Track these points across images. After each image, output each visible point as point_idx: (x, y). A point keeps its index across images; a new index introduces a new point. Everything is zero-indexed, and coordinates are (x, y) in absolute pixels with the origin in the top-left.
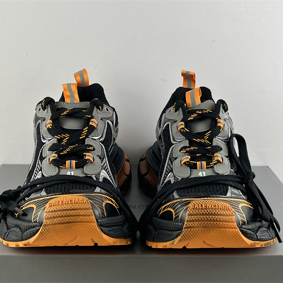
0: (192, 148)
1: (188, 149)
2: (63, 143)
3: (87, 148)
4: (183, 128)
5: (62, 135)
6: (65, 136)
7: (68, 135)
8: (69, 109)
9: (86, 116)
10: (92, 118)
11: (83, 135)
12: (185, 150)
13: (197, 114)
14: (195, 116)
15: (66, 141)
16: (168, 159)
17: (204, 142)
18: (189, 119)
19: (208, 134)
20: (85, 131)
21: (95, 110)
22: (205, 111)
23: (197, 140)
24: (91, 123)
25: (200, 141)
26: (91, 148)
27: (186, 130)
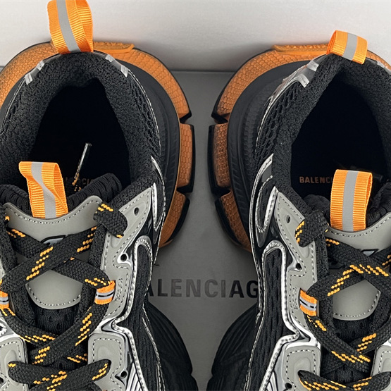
0: (326, 386)
1: (317, 386)
2: (39, 357)
3: (94, 378)
4: (314, 318)
5: (34, 337)
6: (41, 339)
7: (47, 337)
8: (44, 256)
9: (86, 280)
10: (101, 286)
11: (82, 335)
12: (310, 385)
13: (351, 271)
14: (345, 278)
15: (45, 355)
16: (271, 365)
17: (356, 361)
18: (329, 294)
19: (369, 340)
20: (87, 325)
21: (107, 244)
22: (371, 269)
23: (340, 357)
24: (97, 300)
25: (347, 360)
26: (103, 372)
27: (318, 326)
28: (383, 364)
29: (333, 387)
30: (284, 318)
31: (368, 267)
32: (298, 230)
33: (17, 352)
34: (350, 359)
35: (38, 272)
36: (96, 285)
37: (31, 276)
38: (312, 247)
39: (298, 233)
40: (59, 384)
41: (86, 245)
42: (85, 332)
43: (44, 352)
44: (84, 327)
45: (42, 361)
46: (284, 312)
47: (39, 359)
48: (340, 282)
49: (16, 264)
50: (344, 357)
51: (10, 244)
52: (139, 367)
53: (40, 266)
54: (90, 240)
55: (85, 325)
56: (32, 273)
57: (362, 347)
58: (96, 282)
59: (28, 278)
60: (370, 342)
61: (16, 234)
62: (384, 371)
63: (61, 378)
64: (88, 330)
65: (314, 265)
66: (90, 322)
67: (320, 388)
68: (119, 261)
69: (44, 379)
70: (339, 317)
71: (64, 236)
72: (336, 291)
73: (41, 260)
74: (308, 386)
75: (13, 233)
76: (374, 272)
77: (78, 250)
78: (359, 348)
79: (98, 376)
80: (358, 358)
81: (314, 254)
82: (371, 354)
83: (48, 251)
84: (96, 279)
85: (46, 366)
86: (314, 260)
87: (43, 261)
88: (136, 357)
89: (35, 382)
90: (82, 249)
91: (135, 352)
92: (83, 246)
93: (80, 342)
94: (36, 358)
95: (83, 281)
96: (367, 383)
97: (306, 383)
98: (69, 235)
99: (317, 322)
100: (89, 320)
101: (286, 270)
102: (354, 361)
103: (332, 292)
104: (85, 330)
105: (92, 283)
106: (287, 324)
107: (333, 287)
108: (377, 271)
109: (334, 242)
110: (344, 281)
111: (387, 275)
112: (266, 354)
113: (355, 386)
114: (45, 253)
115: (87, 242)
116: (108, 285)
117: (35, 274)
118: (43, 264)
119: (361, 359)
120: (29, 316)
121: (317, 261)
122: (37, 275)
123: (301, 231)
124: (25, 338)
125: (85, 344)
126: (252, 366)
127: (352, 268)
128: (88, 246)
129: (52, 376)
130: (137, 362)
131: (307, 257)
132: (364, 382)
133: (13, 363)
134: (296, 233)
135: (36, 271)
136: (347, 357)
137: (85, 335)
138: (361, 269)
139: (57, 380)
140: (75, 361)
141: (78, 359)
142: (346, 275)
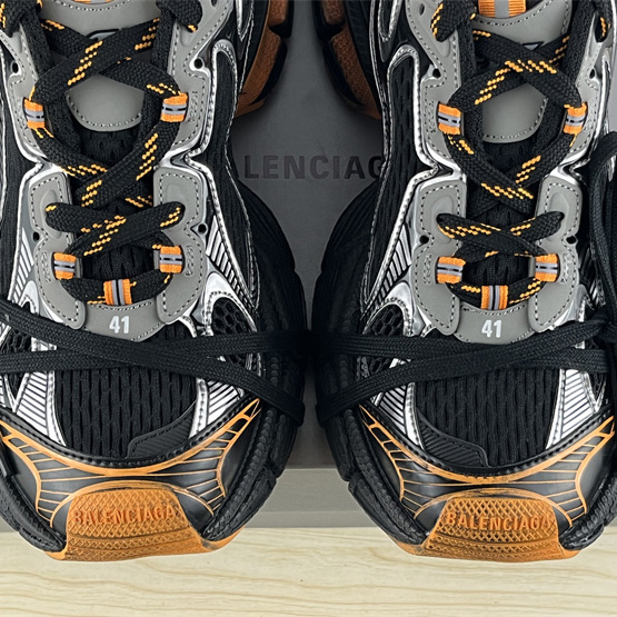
0: (474, 230)
1: (461, 231)
2: (87, 196)
3: (162, 225)
4: (456, 138)
5: (81, 167)
6: (89, 170)
7: (98, 168)
8: (91, 52)
9: (149, 86)
10: (168, 94)
11: (145, 165)
12: (453, 230)
13: (506, 71)
14: (498, 80)
15: (95, 192)
16: (401, 216)
17: (514, 195)
18: (477, 102)
19: (532, 165)
20: (152, 150)
21: (175, 39)
22: (534, 65)
23: (492, 191)
24: (165, 117)
25: (502, 194)
26: (174, 218)
27: (463, 148)
28: (551, 201)
29: (483, 231)
30: (418, 149)
31: (530, 62)
32: (435, 18)
33: (57, 191)
34: (506, 194)
35: (83, 75)
36: (161, 92)
37: (74, 80)
38: (454, 40)
39: (435, 22)
40: (116, 230)
41: (147, 41)
42: (149, 162)
43: (95, 189)
44: (148, 154)
45: (91, 202)
46: (417, 142)
47: (87, 200)
48: (492, 85)
49: (52, 64)
50: (497, 191)
51: (44, 37)
52: (222, 222)
53: (86, 66)
54: (153, 36)
55: (148, 150)
56: (76, 76)
57: (523, 176)
58: (162, 88)
59: (70, 83)
60: (533, 168)
61: (52, 26)
62: (553, 210)
63: (118, 223)
64: (153, 158)
65: (457, 66)
66: (155, 147)
67: (466, 233)
68: (192, 66)
69: (95, 226)
70: (491, 140)
71: (116, 30)
72: (486, 98)
73: (86, 59)
74: (451, 233)
75: (49, 25)
76: (537, 68)
77: (137, 47)
78: (518, 179)
79: (168, 223)
80: (517, 192)
81: (456, 51)
82: (534, 187)
83: (96, 46)
84: (162, 85)
85: (97, 209)
86: (457, 58)
87: (90, 59)
88: (218, 208)
89: (83, 230)
90: (141, 46)
91: (217, 201)
92: (143, 43)
93: (142, 174)
94: (83, 198)
95: (144, 88)
96: (529, 226)
97: (447, 228)
98: (124, 29)
99: (462, 142)
100: (154, 143)
101: (419, 82)
102: (511, 197)
103: (481, 100)
104: (148, 158)
105: (157, 90)
106: (422, 158)
107: (482, 92)
108: (542, 67)
109: (484, 33)
110: (496, 83)
111: (554, 72)
112: (394, 205)
113: (513, 230)
114: (91, 48)
115: (148, 37)
116: (177, 95)
117: (79, 78)
118: (90, 64)
119: (521, 194)
120: (73, 139)
121: (461, 57)
122: (82, 79)
123: (438, 18)
124: (68, 170)
125: (149, 179)
126: (375, 231)
127: (507, 66)
128: (149, 43)
129: (106, 222)
130: (220, 215)
131: (447, 56)
132: (526, 224)
133: (52, 205)
134: (432, 22)
135: (80, 73)
136: (502, 191)
137: (149, 165)
138: (520, 66)
139: (113, 226)
140: (136, 204)
141: (140, 202)
142: (500, 76)
